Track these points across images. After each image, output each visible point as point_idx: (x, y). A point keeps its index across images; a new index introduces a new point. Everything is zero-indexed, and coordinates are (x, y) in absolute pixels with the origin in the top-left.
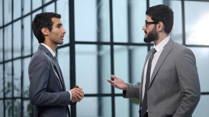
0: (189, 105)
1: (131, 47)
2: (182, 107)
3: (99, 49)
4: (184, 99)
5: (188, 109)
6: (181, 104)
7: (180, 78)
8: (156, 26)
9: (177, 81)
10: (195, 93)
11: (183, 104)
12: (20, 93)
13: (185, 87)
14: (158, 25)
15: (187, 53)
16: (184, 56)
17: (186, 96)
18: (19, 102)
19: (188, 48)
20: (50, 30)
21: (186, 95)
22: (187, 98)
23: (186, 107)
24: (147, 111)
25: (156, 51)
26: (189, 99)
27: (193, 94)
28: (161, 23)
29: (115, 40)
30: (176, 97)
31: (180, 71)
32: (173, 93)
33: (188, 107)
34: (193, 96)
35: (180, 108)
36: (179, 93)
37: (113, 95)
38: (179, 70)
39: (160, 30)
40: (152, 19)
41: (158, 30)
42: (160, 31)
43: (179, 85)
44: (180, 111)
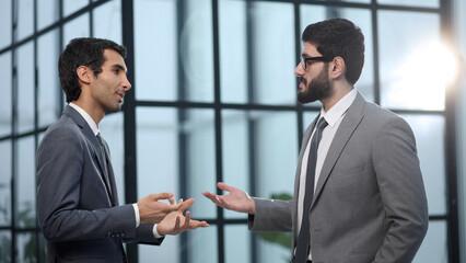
0: (403, 245)
1: (255, 114)
2: (388, 248)
3: (182, 118)
4: (392, 230)
5: (403, 252)
6: (386, 243)
7: (382, 185)
8: (326, 67)
9: (376, 190)
10: (416, 218)
11: (390, 241)
12: (9, 216)
13: (393, 203)
14: (332, 65)
15: (397, 127)
16: (389, 134)
17: (396, 225)
18: (5, 238)
19: (400, 116)
20: (97, 72)
21: (396, 221)
22: (398, 228)
23: (397, 248)
24: (310, 258)
25: (326, 124)
26: (403, 232)
27: (412, 220)
28: (340, 61)
29: (225, 99)
30: (374, 226)
31: (382, 167)
32: (367, 218)
33: (402, 249)
34: (412, 225)
35: (384, 251)
36: (381, 218)
37: (220, 222)
38: (380, 166)
39: (336, 76)
40: (319, 50)
41: (333, 75)
42: (337, 79)
43: (380, 198)
44: (382, 257)
